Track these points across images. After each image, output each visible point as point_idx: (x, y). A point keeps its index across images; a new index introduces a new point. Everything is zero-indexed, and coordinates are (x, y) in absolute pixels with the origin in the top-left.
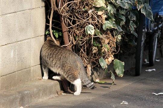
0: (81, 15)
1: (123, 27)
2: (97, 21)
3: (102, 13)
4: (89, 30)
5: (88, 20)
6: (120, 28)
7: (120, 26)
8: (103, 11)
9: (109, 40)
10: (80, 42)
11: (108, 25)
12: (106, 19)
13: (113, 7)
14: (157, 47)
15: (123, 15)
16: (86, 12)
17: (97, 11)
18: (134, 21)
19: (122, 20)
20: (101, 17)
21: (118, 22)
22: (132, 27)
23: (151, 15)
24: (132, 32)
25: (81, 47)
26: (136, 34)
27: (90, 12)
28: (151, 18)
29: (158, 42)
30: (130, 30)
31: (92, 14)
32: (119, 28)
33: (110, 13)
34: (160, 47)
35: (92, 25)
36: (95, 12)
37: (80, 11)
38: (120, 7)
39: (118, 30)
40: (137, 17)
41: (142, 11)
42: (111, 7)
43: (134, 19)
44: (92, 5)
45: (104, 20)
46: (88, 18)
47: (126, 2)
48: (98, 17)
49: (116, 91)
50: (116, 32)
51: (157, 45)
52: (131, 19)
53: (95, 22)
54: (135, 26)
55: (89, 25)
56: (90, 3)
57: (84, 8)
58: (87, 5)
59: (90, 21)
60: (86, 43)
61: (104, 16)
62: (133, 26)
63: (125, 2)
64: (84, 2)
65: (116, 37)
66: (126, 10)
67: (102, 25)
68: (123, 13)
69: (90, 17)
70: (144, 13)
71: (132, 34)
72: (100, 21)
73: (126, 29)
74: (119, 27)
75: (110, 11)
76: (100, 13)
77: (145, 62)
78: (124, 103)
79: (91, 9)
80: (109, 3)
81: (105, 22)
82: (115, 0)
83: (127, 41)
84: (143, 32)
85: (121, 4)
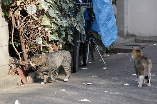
0: (33, 31)
1: (64, 39)
2: (44, 35)
3: (48, 29)
4: (39, 41)
5: (38, 34)
6: (61, 40)
7: (61, 38)
8: (49, 28)
9: (53, 48)
10: (34, 50)
11: (53, 37)
12: (51, 34)
13: (56, 25)
14: (89, 53)
15: (63, 31)
16: (37, 29)
17: (44, 28)
18: (71, 35)
19: (63, 35)
20: (47, 32)
21: (60, 35)
22: (70, 39)
23: (83, 31)
25: (34, 53)
26: (73, 44)
27: (39, 29)
28: (83, 33)
29: (90, 49)
30: (69, 41)
31: (41, 30)
32: (60, 40)
33: (54, 29)
34: (92, 53)
35: (41, 37)
36: (43, 29)
37: (32, 28)
38: (61, 25)
39: (60, 41)
40: (73, 32)
41: (77, 29)
42: (54, 25)
44: (41, 24)
45: (50, 34)
46: (38, 33)
48: (45, 32)
51: (89, 51)
52: (69, 33)
53: (43, 35)
54: (72, 38)
55: (39, 38)
56: (39, 23)
57: (35, 26)
58: (37, 24)
59: (40, 35)
60: (38, 50)
61: (50, 32)
62: (71, 38)
64: (35, 22)
65: (58, 46)
66: (65, 27)
67: (48, 38)
68: (63, 29)
69: (40, 32)
70: (79, 30)
71: (70, 44)
72: (47, 35)
73: (66, 41)
74: (61, 39)
75: (53, 28)
76: (46, 29)
77: (81, 64)
78: (62, 90)
79: (40, 26)
80: (53, 23)
81: (50, 35)
82: (57, 20)
83: (67, 48)
84: (78, 42)
85: (61, 23)
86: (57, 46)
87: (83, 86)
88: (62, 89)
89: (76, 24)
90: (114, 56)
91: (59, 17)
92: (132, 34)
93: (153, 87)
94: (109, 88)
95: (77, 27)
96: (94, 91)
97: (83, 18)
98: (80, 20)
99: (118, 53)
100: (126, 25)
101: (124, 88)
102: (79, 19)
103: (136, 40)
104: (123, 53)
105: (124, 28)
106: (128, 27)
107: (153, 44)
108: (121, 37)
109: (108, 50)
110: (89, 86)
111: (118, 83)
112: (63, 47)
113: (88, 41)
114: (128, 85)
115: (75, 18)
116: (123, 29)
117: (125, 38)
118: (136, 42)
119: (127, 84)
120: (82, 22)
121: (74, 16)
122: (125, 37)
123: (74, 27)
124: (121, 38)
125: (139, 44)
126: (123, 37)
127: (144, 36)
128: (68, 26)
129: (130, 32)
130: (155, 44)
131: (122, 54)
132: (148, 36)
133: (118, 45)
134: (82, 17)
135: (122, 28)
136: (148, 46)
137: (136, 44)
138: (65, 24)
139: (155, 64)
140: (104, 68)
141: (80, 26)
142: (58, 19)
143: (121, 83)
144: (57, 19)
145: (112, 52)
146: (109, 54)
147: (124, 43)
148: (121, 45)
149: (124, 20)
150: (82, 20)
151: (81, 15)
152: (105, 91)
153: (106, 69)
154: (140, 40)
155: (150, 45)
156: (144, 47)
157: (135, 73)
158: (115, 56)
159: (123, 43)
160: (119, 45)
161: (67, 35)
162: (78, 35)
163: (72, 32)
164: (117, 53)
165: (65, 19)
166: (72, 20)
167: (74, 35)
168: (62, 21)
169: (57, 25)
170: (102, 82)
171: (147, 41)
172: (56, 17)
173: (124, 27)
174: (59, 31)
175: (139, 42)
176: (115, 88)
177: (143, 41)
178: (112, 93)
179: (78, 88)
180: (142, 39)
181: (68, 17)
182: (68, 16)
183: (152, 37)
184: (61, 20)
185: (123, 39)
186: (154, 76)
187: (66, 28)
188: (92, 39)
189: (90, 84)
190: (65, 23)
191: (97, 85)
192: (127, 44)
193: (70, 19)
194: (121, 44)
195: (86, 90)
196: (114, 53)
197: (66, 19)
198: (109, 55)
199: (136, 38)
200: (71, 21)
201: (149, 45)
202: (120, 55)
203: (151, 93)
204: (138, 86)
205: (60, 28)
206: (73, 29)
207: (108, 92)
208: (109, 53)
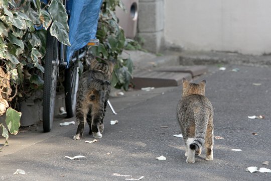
1: (21, 58)
6: (16, 59)
7: (16, 56)
13: (3, 26)
15: (18, 38)
18: (38, 48)
19: (19, 47)
21: (12, 49)
22: (36, 57)
23: (66, 37)
24: (35, 64)
26: (42, 69)
28: (66, 43)
30: (32, 62)
32: (13, 59)
38: (14, 27)
39: (12, 61)
40: (42, 42)
43: (38, 45)
47: (23, 18)
49: (10, 156)
50: (9, 64)
52: (34, 44)
54: (40, 56)
62: (37, 55)
63: (21, 19)
65: (9, 73)
66: (23, 31)
68: (19, 36)
70: (56, 36)
71: (36, 68)
73: (27, 61)
74: (14, 57)
77: (61, 112)
78: (18, 172)
82: (5, 15)
83: (29, 78)
84: (53, 65)
85: (15, 22)
86: (6, 73)
87: (64, 163)
88: (18, 170)
89: (48, 24)
90: (133, 94)
91: (11, 9)
92: (173, 46)
93: (219, 162)
94: (122, 166)
95: (51, 29)
96: (91, 174)
97: (64, 11)
98: (56, 15)
99: (143, 89)
100: (159, 26)
101: (155, 166)
102: (54, 11)
103: (181, 59)
104: (153, 88)
105: (155, 32)
106: (165, 31)
107: (219, 67)
108: (149, 51)
109: (119, 81)
110: (79, 162)
111: (142, 155)
112: (19, 75)
113: (76, 62)
114: (165, 158)
115: (46, 9)
116: (154, 36)
117: (157, 55)
118: (181, 64)
119: (162, 156)
120: (63, 19)
121: (43, 6)
122: (157, 53)
123: (43, 30)
124: (148, 54)
125: (188, 68)
126: (153, 52)
127: (199, 49)
128: (30, 26)
129: (170, 41)
130: (223, 69)
131: (152, 91)
132: (208, 49)
133: (142, 70)
134: (61, 7)
135: (152, 32)
136: (207, 73)
137: (181, 67)
138: (23, 25)
139: (223, 113)
140: (113, 123)
141: (57, 28)
142: (7, 12)
143: (148, 155)
144: (5, 13)
145: (130, 86)
146: (122, 91)
147: (156, 65)
148: (150, 70)
149: (155, 14)
150: (62, 15)
151: (60, 4)
152: (115, 174)
153: (116, 123)
154: (190, 58)
155: (213, 70)
156: (199, 75)
157: (180, 133)
158: (137, 95)
159: (154, 67)
160: (145, 70)
161: (28, 48)
162: (54, 48)
163: (40, 41)
164: (140, 89)
165: (23, 11)
166: (41, 14)
167: (44, 48)
168: (18, 18)
169: (6, 26)
170: (109, 153)
171: (206, 61)
172: (4, 7)
173: (157, 30)
174: (11, 39)
175: (187, 64)
176: (137, 165)
177: (198, 62)
178: (130, 178)
179: (53, 167)
180: (195, 57)
181: (30, 8)
182: (30, 6)
183: (217, 51)
184: (15, 15)
185: (153, 56)
186: (222, 138)
187: (27, 32)
188: (84, 58)
189: (81, 159)
190: (23, 21)
191: (96, 161)
192: (162, 68)
193: (34, 12)
194: (150, 67)
195: (71, 171)
196: (134, 88)
197: (25, 12)
198: (122, 94)
199: (182, 54)
200: (37, 16)
201: (209, 71)
202: (147, 94)
203: (213, 177)
204: (187, 160)
205: (12, 32)
206: (43, 35)
207: (119, 175)
208: (122, 88)
